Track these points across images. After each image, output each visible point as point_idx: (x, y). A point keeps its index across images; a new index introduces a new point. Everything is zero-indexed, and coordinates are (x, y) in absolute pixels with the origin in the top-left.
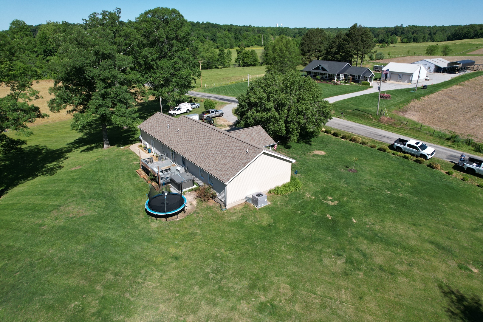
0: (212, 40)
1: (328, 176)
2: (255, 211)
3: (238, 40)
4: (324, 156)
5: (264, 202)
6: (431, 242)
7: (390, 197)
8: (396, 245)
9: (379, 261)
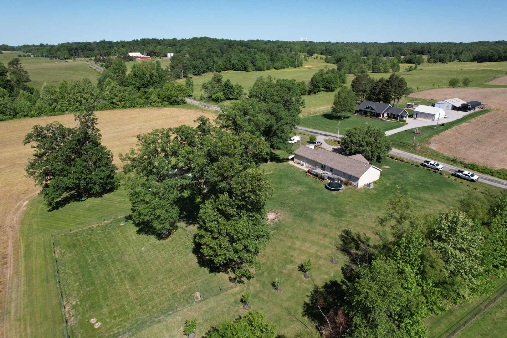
0: (252, 62)
1: (394, 177)
2: (369, 190)
3: (274, 62)
4: (389, 169)
5: (372, 186)
6: (438, 200)
7: (422, 185)
8: (425, 201)
9: (419, 204)
